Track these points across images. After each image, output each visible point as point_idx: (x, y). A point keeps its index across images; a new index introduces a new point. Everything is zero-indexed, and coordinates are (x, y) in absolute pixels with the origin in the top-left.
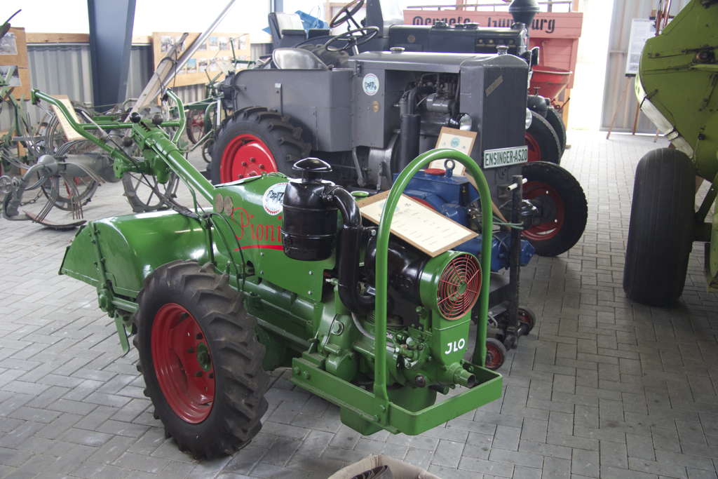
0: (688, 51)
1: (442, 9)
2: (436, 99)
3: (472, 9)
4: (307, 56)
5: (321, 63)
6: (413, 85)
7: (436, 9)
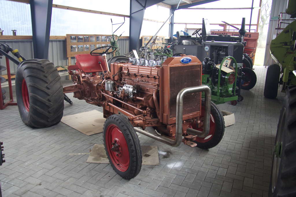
0: (281, 43)
1: (220, 31)
2: (222, 52)
3: (228, 31)
4: (190, 42)
5: (193, 44)
6: (216, 49)
7: (218, 31)
